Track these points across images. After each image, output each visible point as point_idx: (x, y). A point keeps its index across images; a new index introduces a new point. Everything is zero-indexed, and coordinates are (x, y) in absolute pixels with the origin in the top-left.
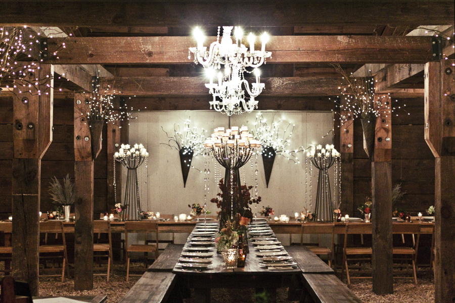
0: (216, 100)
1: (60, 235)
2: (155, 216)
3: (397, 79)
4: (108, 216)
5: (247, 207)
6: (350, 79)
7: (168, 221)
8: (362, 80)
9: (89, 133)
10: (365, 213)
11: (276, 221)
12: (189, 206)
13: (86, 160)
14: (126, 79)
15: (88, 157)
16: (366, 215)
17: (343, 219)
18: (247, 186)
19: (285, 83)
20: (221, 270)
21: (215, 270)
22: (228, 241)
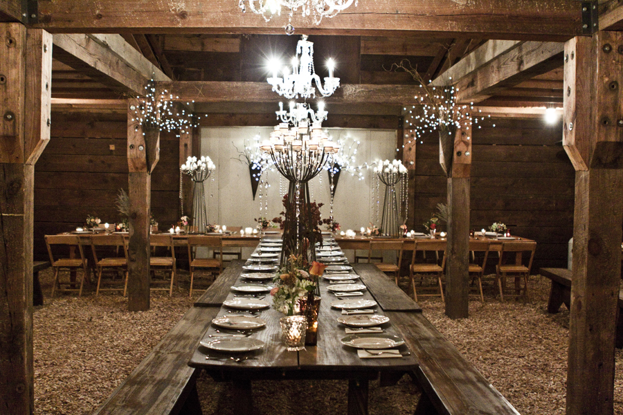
0: (284, 110)
1: (121, 247)
2: (221, 229)
3: (495, 80)
4: (175, 228)
5: (317, 228)
6: (428, 87)
7: (234, 235)
8: (440, 90)
9: (144, 142)
10: (430, 229)
11: (342, 236)
12: (256, 220)
13: (140, 171)
14: (184, 84)
15: (142, 168)
16: (431, 231)
17: (409, 235)
18: (317, 203)
19: (358, 91)
20: (277, 356)
21: (266, 355)
22: (291, 294)
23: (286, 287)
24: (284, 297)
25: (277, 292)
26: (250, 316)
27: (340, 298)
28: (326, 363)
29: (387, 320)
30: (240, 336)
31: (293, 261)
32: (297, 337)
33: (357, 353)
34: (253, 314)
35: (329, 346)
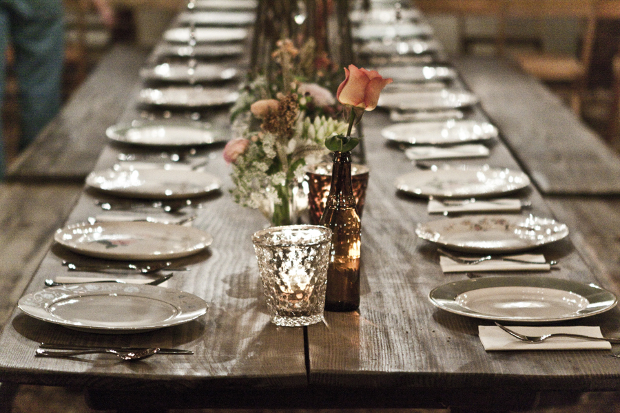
20: (244, 344)
21: (211, 339)
22: (283, 159)
23: (269, 139)
24: (264, 167)
25: (244, 154)
26: (167, 220)
27: (423, 165)
28: (388, 366)
29: (560, 231)
30: (136, 282)
31: (287, 58)
32: (302, 287)
33: (476, 335)
34: (174, 212)
35: (396, 311)
